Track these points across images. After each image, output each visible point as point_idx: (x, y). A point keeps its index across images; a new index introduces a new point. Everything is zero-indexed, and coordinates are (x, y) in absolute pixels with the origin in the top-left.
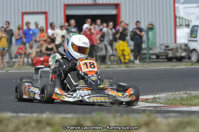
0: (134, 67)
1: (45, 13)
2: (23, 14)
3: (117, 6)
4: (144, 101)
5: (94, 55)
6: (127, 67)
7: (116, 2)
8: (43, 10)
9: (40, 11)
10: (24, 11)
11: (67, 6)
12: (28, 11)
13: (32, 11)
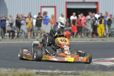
0: (107, 40)
1: (55, 7)
2: (42, 7)
3: (97, 3)
4: (112, 62)
5: (83, 32)
6: (103, 40)
7: (96, 1)
8: (53, 5)
9: (51, 5)
10: (42, 5)
11: (67, 3)
12: (44, 5)
13: (47, 5)
